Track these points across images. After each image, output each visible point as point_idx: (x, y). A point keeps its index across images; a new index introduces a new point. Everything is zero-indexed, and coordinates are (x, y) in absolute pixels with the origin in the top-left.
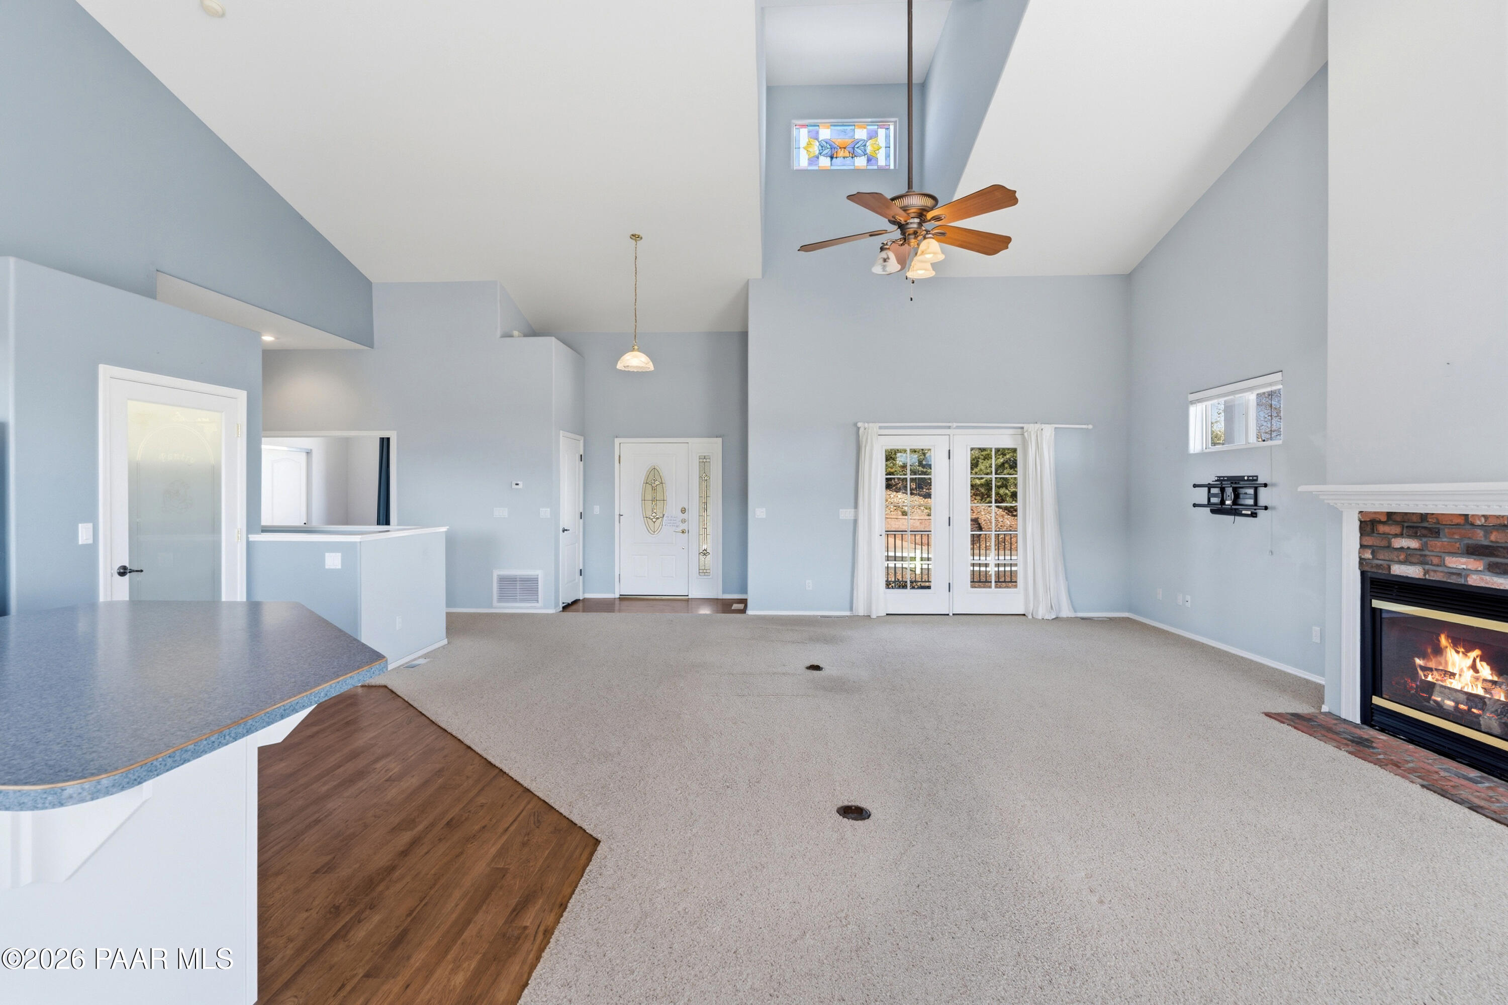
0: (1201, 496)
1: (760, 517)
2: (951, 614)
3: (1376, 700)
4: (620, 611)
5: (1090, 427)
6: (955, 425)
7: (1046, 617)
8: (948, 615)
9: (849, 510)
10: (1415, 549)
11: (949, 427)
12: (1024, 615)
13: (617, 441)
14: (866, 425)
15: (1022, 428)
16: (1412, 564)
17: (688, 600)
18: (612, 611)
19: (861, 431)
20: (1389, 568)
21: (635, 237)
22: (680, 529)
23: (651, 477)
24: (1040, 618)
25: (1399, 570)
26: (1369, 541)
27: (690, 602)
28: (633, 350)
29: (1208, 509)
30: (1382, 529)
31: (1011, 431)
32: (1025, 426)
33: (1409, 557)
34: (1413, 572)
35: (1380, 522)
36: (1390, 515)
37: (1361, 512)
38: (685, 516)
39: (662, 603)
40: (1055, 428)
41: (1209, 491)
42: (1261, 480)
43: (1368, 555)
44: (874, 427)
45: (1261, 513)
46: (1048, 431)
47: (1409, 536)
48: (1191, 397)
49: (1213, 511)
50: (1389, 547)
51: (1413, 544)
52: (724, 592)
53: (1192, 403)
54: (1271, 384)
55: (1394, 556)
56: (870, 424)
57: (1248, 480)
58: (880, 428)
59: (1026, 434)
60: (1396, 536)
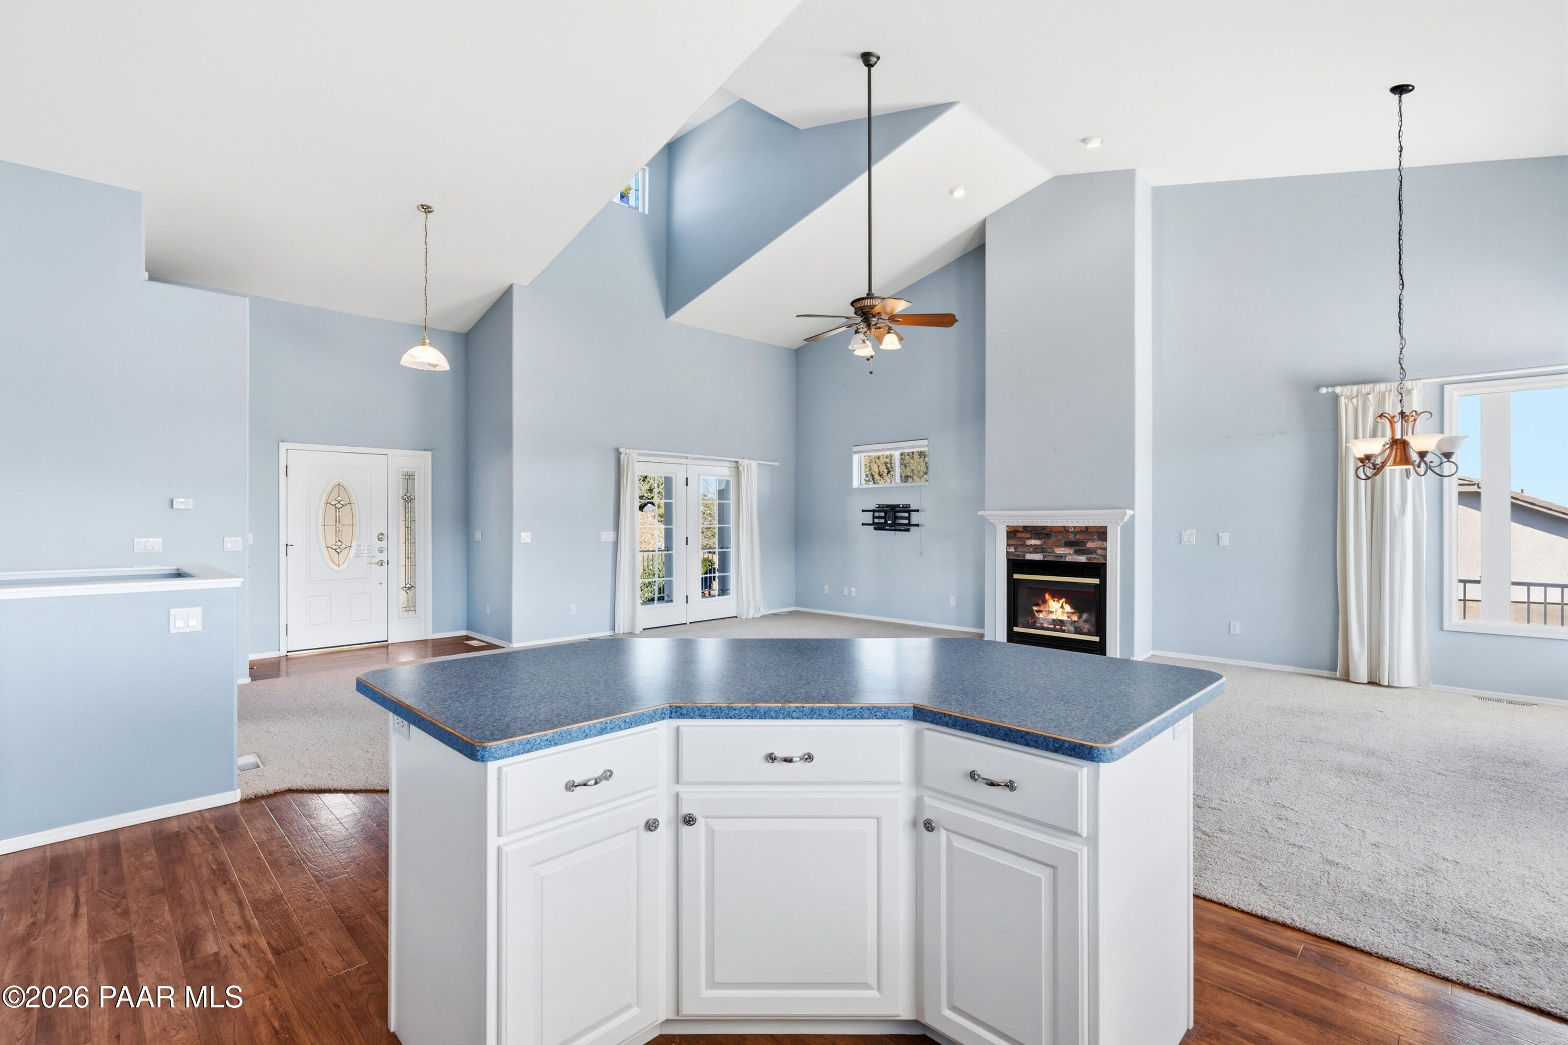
0: (868, 518)
1: (526, 541)
2: (688, 623)
3: (1016, 629)
4: (288, 675)
5: (778, 464)
6: (695, 456)
7: (756, 616)
8: (686, 624)
9: (609, 533)
10: (1039, 545)
11: (687, 458)
12: (736, 617)
13: (283, 446)
14: (628, 451)
15: (737, 462)
16: (1037, 553)
17: (387, 646)
18: (277, 675)
19: (622, 456)
20: (1024, 556)
21: (427, 209)
22: (376, 560)
23: (333, 496)
24: (751, 617)
25: (1029, 557)
26: (1012, 542)
27: (390, 648)
28: (424, 344)
29: (872, 527)
30: (1020, 535)
31: (728, 464)
32: (740, 461)
33: (1036, 549)
34: (1038, 557)
35: (1019, 531)
36: (1024, 527)
37: (1007, 526)
38: (383, 544)
39: (350, 654)
40: (758, 464)
41: (874, 514)
42: (912, 508)
43: (1012, 550)
44: (634, 453)
45: (912, 528)
46: (754, 464)
47: (1034, 538)
48: (855, 449)
49: (875, 529)
50: (1025, 545)
51: (1037, 542)
52: (434, 631)
53: (855, 453)
54: (919, 447)
55: (1026, 549)
56: (631, 450)
57: (903, 507)
58: (639, 454)
59: (740, 467)
60: (1028, 538)
